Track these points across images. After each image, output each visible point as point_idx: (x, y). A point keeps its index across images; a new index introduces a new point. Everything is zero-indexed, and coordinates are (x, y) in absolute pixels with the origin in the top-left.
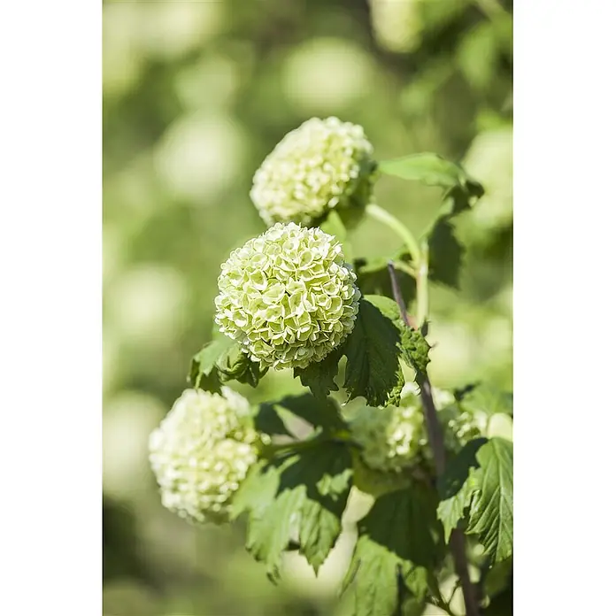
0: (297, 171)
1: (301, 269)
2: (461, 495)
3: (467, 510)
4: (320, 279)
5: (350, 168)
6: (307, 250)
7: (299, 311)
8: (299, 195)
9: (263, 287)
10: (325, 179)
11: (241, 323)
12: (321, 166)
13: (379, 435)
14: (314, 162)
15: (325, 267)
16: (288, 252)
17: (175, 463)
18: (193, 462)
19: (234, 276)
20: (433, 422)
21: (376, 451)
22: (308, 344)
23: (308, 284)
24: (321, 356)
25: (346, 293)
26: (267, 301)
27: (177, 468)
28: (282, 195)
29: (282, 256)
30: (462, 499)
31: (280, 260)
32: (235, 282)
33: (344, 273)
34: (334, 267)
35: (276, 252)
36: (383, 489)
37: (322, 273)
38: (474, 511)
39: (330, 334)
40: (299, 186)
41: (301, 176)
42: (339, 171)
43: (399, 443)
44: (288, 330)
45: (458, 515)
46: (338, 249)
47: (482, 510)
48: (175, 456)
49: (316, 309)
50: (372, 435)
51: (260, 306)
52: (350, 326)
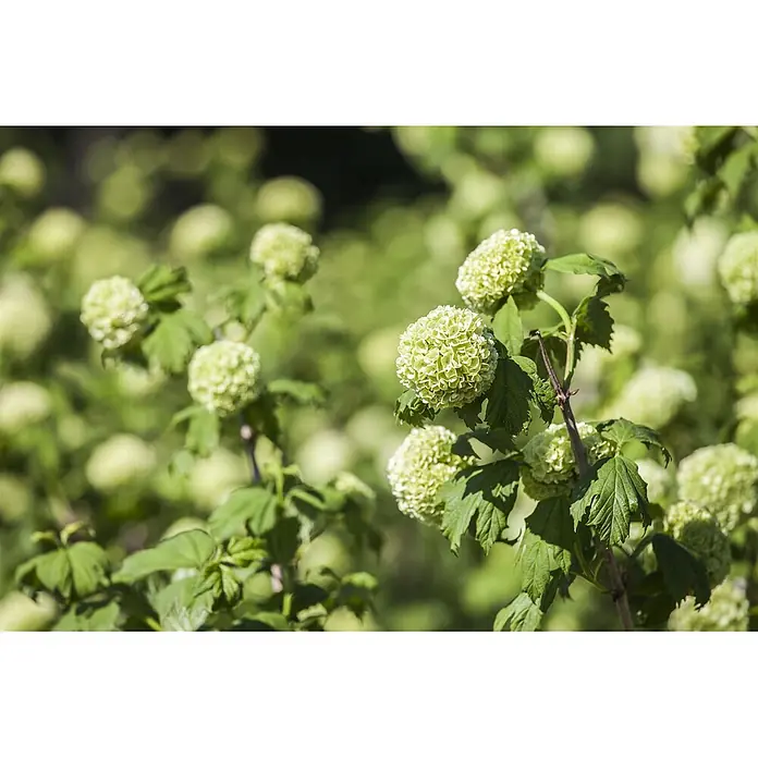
0: (484, 267)
1: (450, 338)
2: (586, 498)
3: (588, 508)
4: (464, 345)
5: (523, 265)
6: (455, 325)
7: (448, 368)
8: (486, 284)
9: (425, 351)
10: (503, 272)
11: (410, 377)
12: (501, 263)
13: (541, 457)
14: (496, 261)
15: (468, 336)
16: (442, 326)
17: (402, 480)
18: (414, 480)
19: (407, 344)
20: (578, 446)
21: (539, 469)
22: (458, 391)
23: (455, 349)
24: (470, 399)
25: (483, 355)
26: (427, 361)
27: (404, 484)
28: (474, 284)
29: (437, 330)
30: (586, 500)
31: (436, 333)
32: (407, 348)
33: (482, 340)
34: (474, 336)
35: (433, 326)
36: (546, 495)
37: (465, 340)
38: (593, 508)
39: (473, 384)
40: (485, 277)
41: (486, 271)
42: (514, 267)
43: (556, 462)
44: (442, 380)
45: (583, 512)
46: (479, 324)
47: (599, 509)
48: (402, 475)
49: (460, 365)
50: (537, 457)
51: (423, 364)
52: (489, 377)
